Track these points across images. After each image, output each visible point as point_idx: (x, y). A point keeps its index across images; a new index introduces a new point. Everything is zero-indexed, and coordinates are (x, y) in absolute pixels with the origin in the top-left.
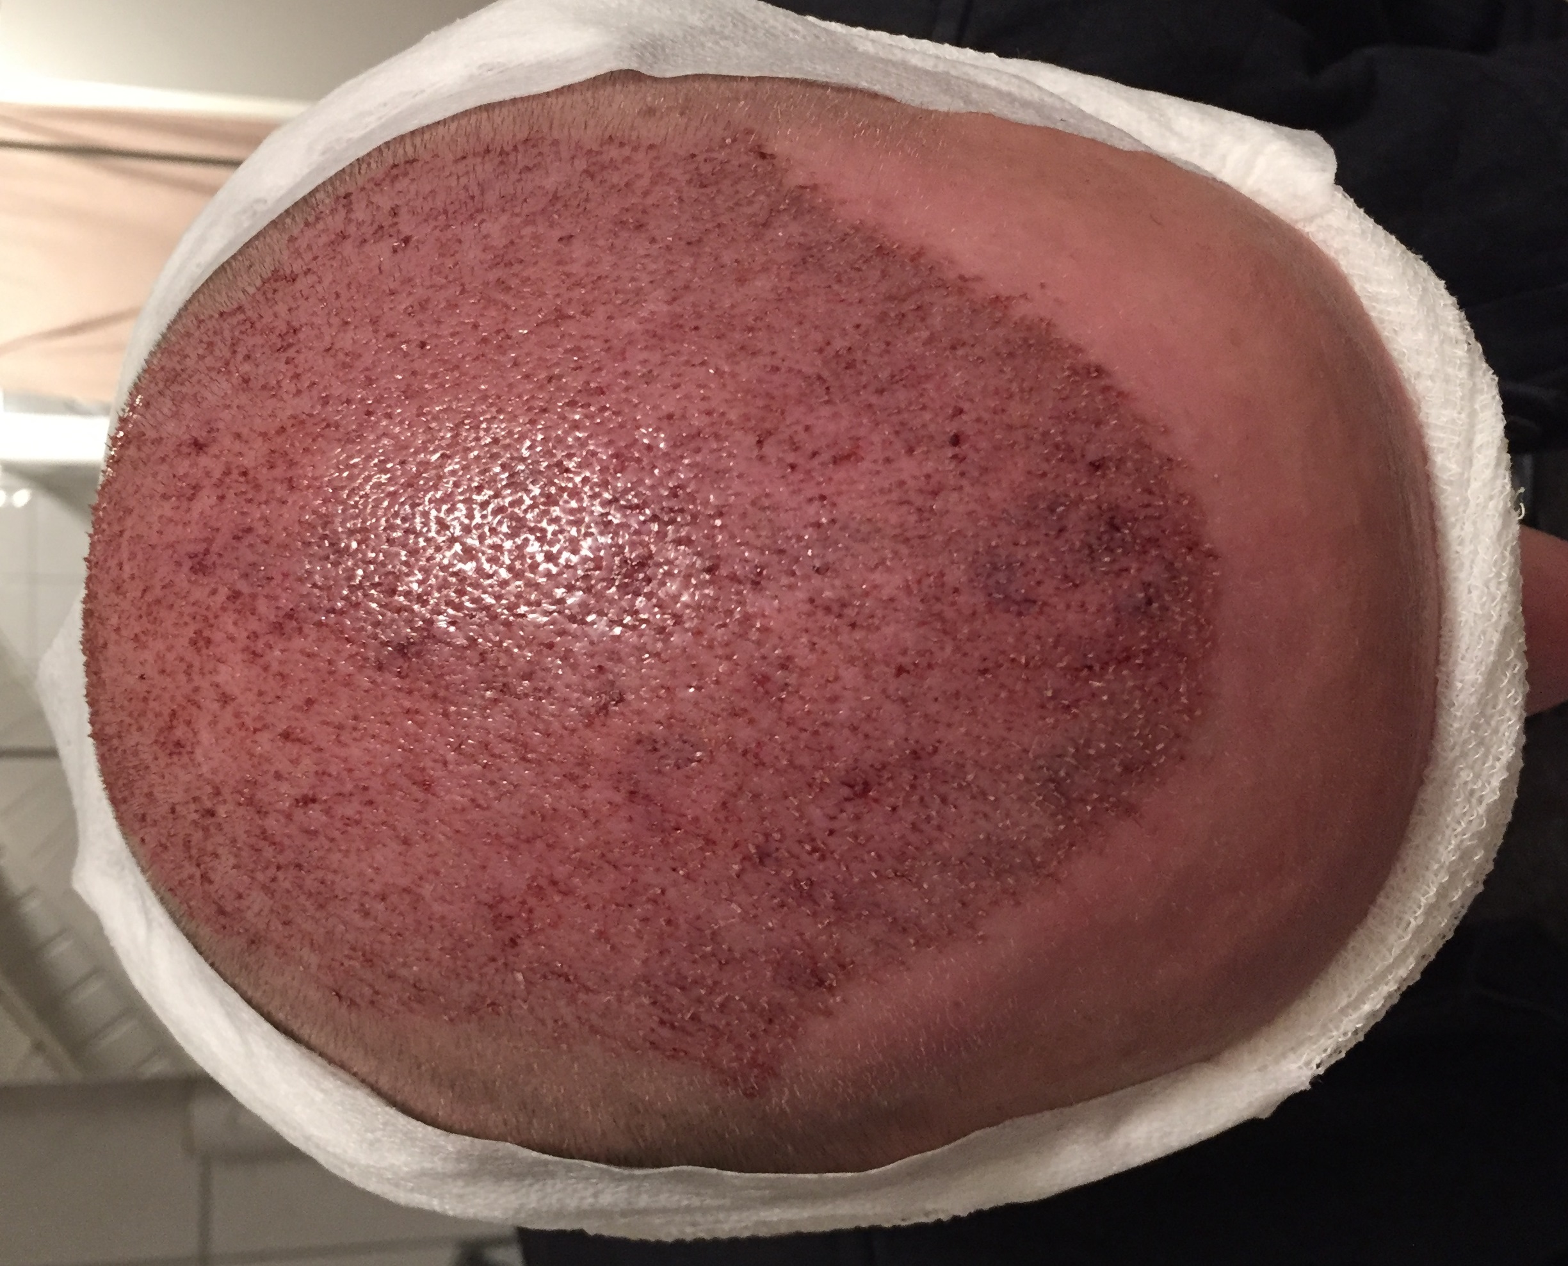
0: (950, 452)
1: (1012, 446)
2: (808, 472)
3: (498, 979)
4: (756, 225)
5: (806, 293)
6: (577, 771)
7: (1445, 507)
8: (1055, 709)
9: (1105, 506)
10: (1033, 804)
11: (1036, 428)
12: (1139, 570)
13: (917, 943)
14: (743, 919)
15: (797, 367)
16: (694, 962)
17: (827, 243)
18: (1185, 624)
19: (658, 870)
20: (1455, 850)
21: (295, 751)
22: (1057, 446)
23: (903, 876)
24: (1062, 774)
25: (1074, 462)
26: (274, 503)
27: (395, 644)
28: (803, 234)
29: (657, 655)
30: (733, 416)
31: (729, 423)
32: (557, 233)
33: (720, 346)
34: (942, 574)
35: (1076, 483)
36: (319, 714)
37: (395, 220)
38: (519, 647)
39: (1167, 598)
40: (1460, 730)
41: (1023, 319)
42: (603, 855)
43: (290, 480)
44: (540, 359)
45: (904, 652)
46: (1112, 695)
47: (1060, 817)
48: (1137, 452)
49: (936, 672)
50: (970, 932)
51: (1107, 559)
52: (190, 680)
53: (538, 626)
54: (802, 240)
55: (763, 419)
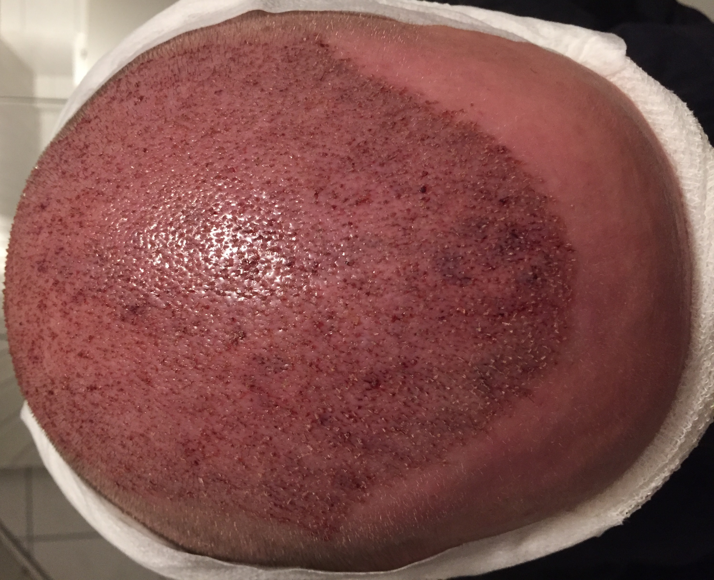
0: (421, 196)
1: (456, 192)
2: (342, 210)
3: (191, 481)
4: (317, 80)
5: (343, 113)
6: (223, 374)
7: (693, 221)
8: (483, 339)
9: (509, 224)
10: (472, 391)
11: (469, 182)
12: (530, 259)
13: (409, 466)
14: (314, 454)
15: (336, 153)
16: (290, 475)
17: (354, 87)
18: (556, 289)
19: (267, 427)
20: (701, 404)
21: (86, 363)
22: (481, 191)
23: (400, 430)
24: (488, 374)
25: (491, 200)
26: (73, 235)
27: (130, 307)
28: (342, 83)
29: (262, 312)
30: (302, 181)
31: (300, 185)
32: (215, 89)
33: (296, 143)
34: (417, 265)
35: (492, 211)
36: (95, 344)
37: (138, 89)
38: (192, 308)
39: (546, 274)
40: (705, 340)
41: (461, 123)
42: (238, 419)
43: (81, 223)
44: (202, 154)
45: (397, 309)
46: (515, 330)
47: (487, 398)
48: (527, 193)
49: (415, 319)
50: (438, 460)
51: (511, 254)
52: (39, 326)
53: (201, 297)
54: (341, 86)
55: (318, 182)
